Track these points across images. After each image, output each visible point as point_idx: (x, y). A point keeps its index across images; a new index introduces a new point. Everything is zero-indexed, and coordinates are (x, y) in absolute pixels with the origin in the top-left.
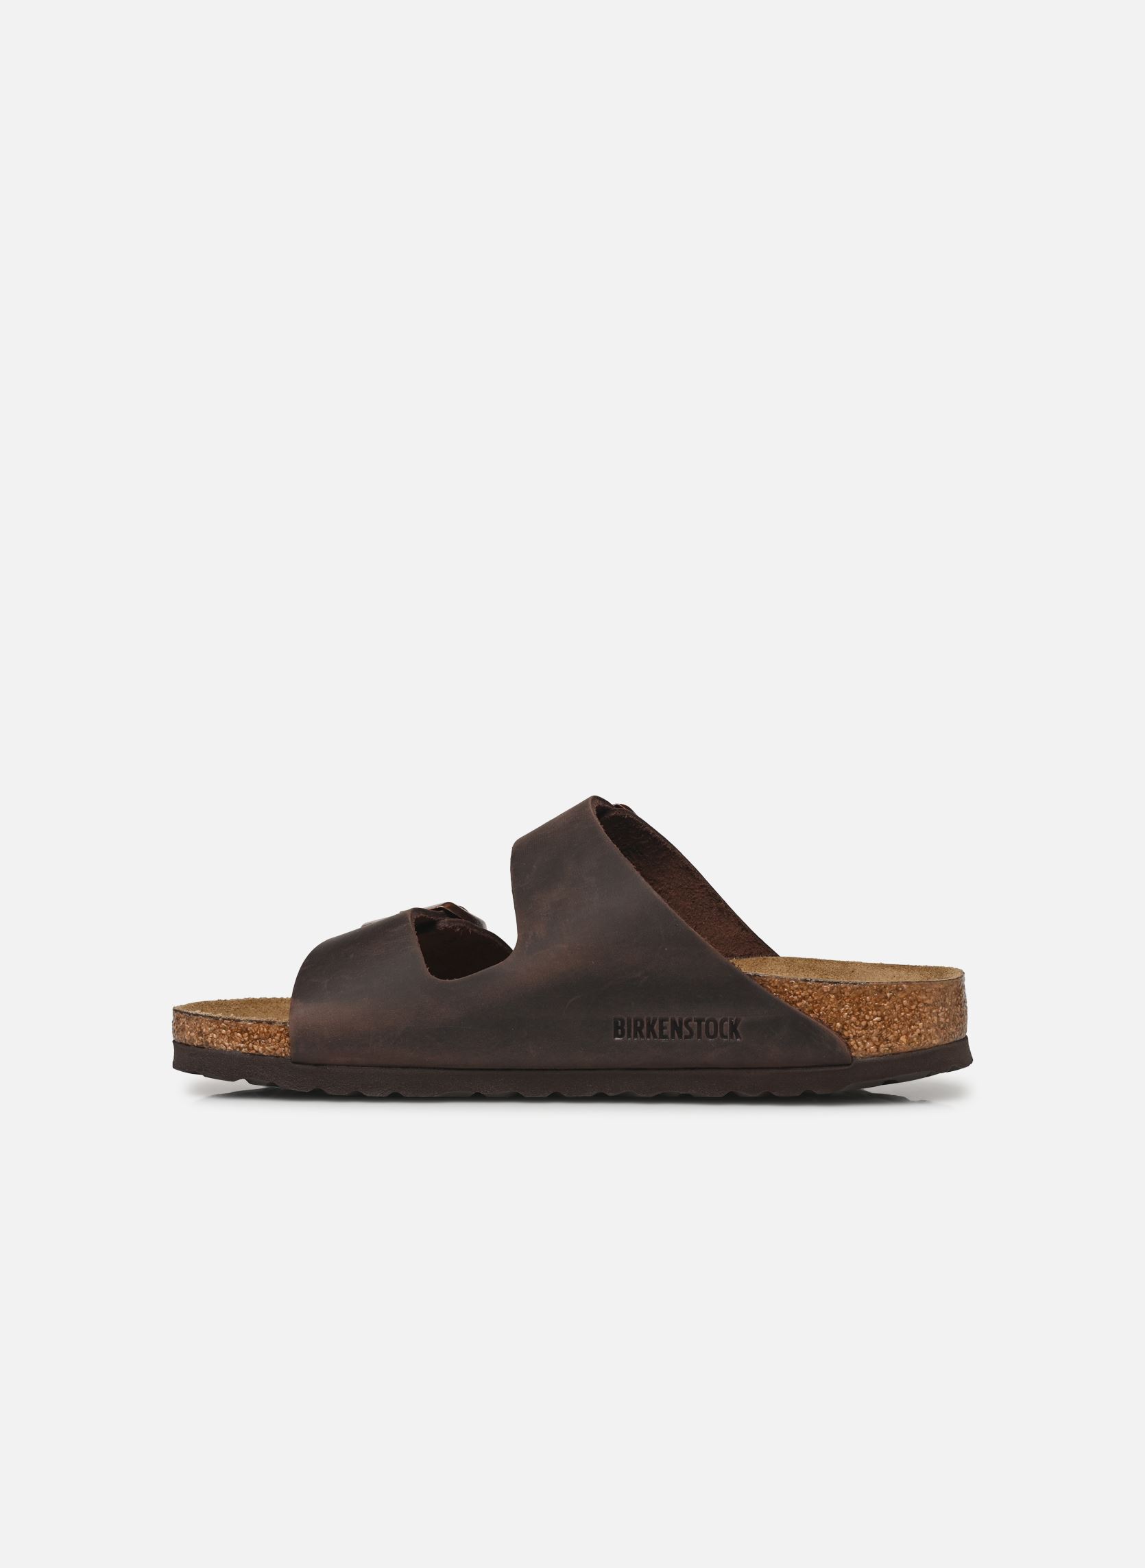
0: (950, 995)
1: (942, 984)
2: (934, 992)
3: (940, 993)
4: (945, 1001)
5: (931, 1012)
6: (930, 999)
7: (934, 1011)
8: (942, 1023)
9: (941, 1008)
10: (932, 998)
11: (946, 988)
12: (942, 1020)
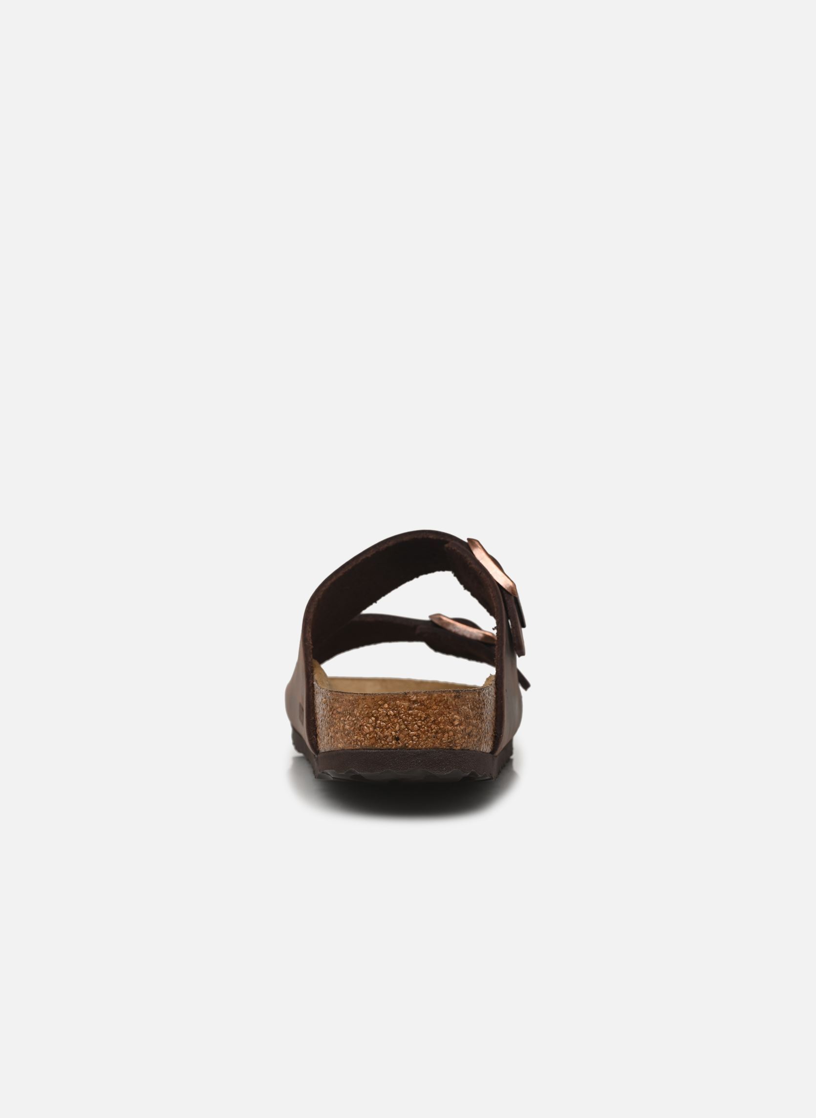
0: (360, 707)
1: (352, 696)
2: (345, 702)
3: (350, 704)
4: (354, 711)
5: (340, 719)
6: (341, 707)
7: (342, 719)
8: (347, 730)
9: (348, 716)
10: (342, 707)
11: (357, 700)
12: (347, 727)
